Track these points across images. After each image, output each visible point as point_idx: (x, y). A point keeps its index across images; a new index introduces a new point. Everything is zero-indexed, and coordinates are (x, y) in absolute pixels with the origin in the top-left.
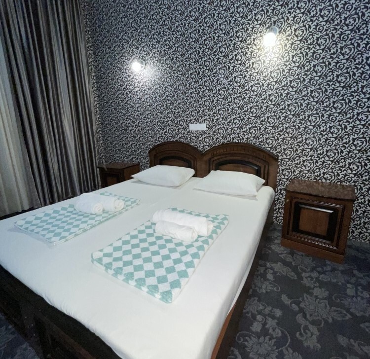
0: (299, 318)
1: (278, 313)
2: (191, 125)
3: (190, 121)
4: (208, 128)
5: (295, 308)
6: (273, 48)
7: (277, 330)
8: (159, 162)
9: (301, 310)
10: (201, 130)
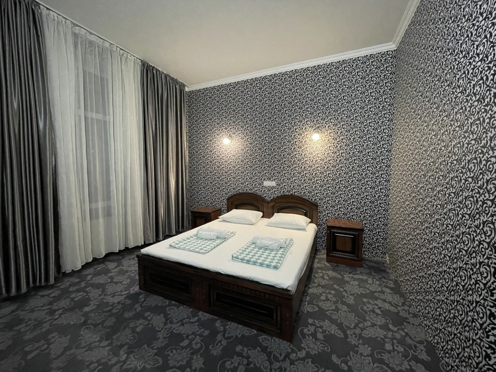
0: (344, 293)
1: (333, 292)
2: (264, 182)
3: (264, 179)
4: (277, 185)
5: (342, 290)
6: (318, 141)
7: (334, 298)
8: (234, 207)
9: (345, 291)
10: (272, 185)
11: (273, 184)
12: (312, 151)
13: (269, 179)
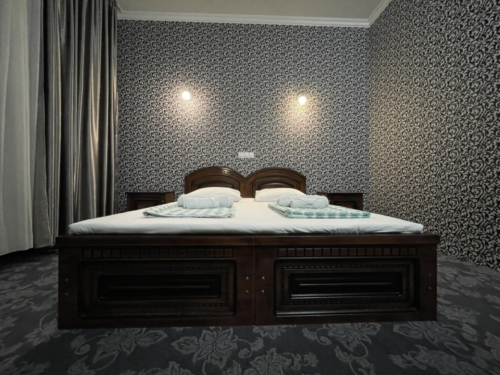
2: (239, 153)
3: (239, 150)
4: (256, 156)
6: (302, 107)
10: (249, 157)
11: (251, 155)
12: (296, 117)
13: (245, 149)
